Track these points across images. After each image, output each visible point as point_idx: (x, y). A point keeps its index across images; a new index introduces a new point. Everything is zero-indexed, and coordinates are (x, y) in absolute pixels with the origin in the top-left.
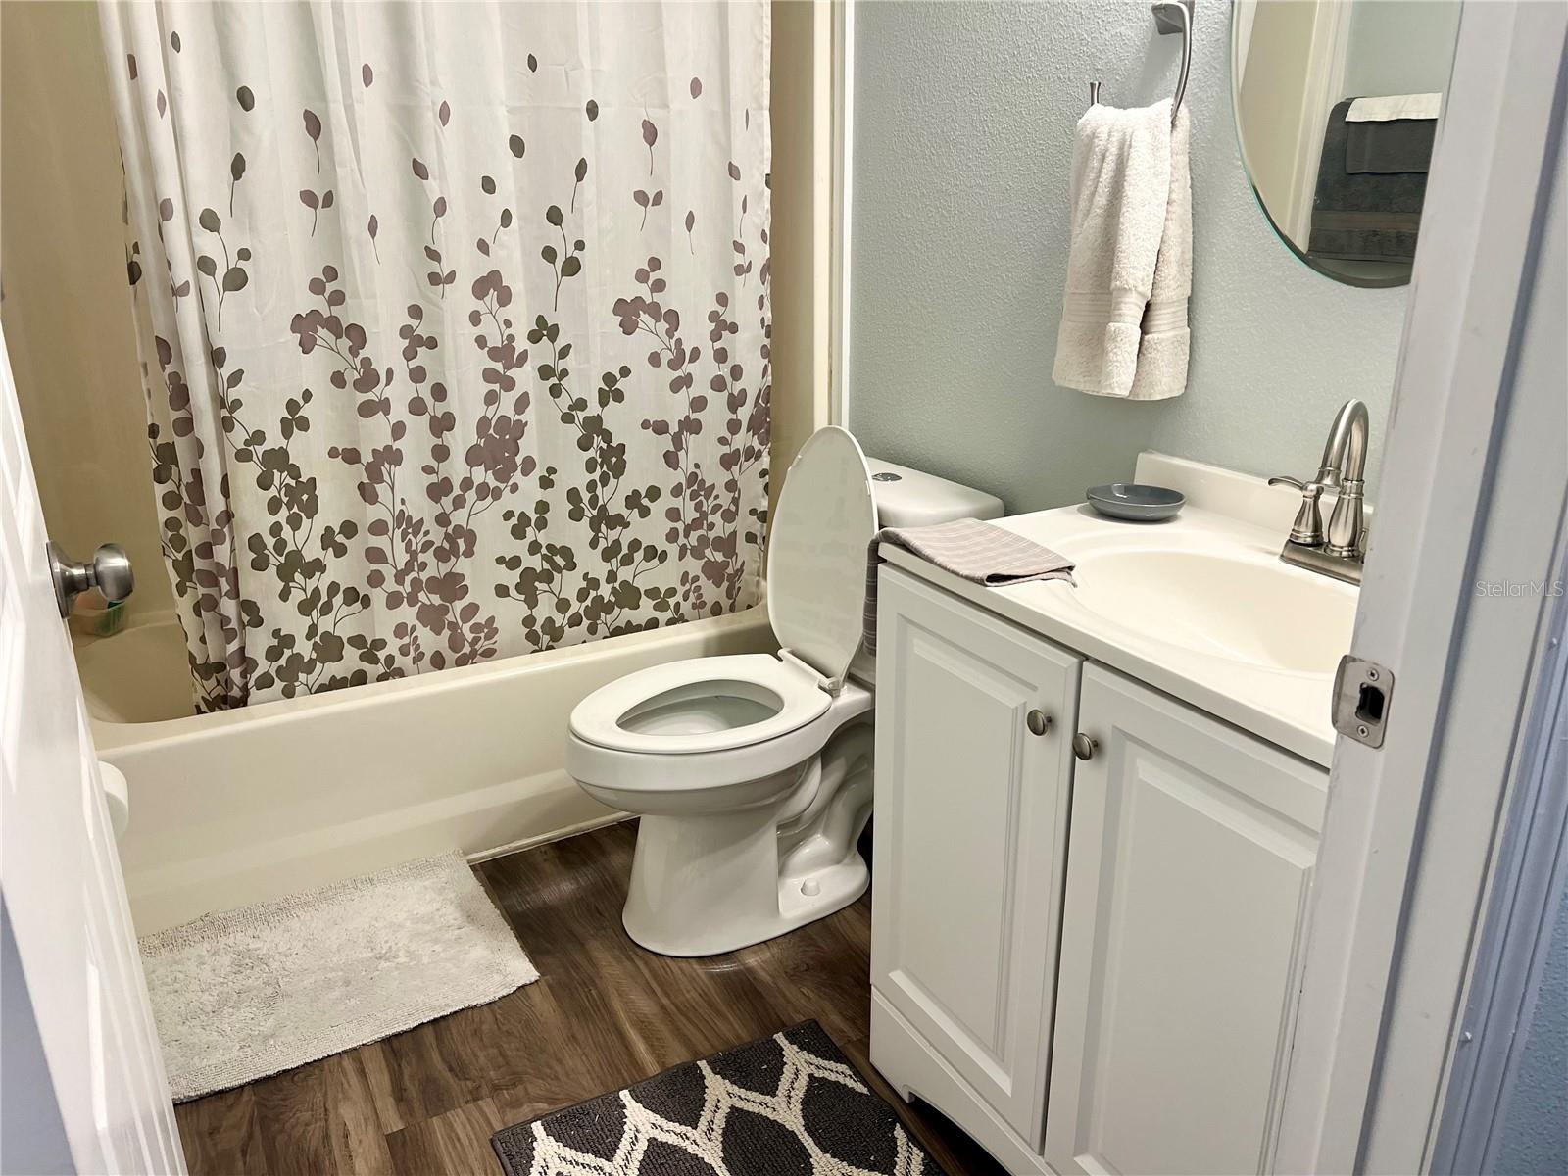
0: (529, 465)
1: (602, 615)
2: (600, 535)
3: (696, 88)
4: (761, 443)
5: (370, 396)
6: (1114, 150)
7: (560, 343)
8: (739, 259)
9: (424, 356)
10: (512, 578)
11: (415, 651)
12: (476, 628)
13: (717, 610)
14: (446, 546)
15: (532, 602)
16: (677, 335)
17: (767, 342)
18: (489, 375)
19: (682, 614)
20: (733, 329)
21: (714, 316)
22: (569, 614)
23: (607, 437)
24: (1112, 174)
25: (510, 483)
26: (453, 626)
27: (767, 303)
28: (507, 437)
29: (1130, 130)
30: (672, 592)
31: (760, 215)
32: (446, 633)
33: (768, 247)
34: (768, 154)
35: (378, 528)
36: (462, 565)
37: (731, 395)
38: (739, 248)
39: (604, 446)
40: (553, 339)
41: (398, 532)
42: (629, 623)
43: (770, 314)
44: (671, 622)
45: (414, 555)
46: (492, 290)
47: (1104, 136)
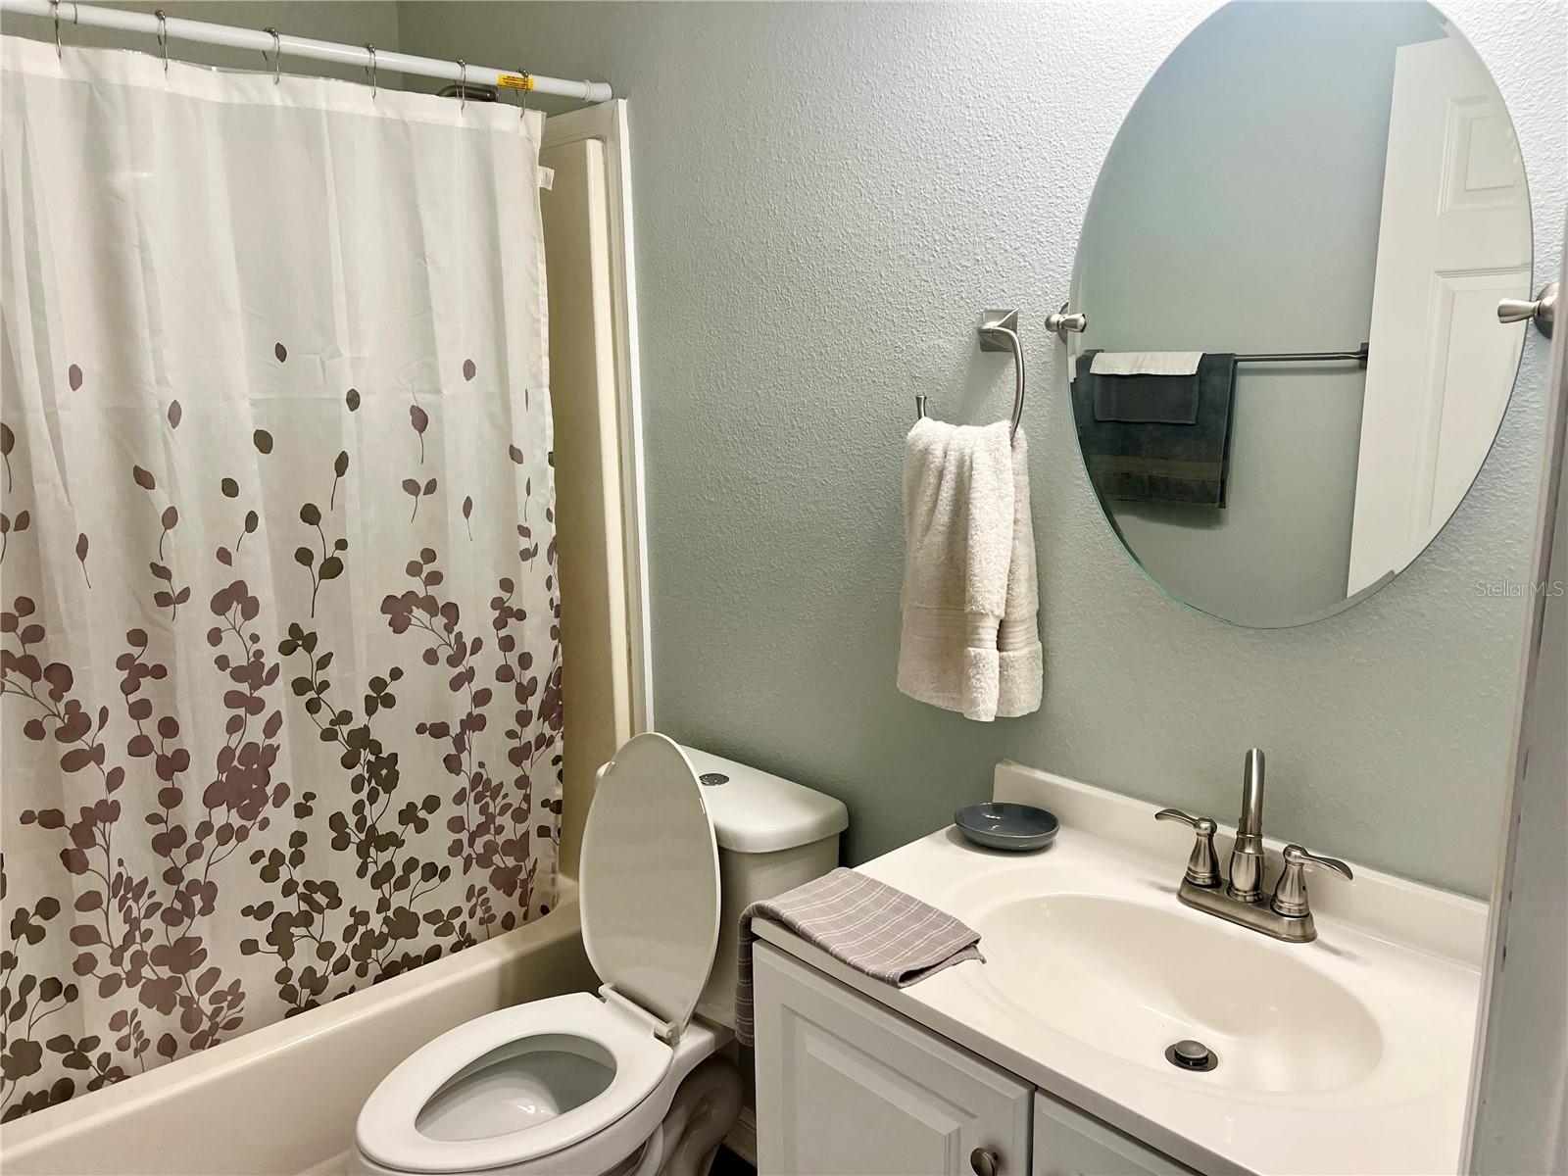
0: (282, 792)
1: (374, 951)
2: (369, 860)
3: (469, 370)
4: (553, 728)
5: (79, 745)
6: (951, 468)
7: (319, 651)
8: (525, 543)
9: (148, 687)
10: (261, 929)
11: (138, 1039)
12: (217, 998)
13: (509, 923)
14: (178, 906)
15: (286, 952)
16: (457, 629)
17: (556, 622)
18: (232, 699)
19: (469, 934)
20: (521, 615)
21: (497, 603)
22: (333, 960)
23: (376, 748)
24: (951, 492)
25: (259, 819)
26: (187, 1002)
27: (555, 582)
28: (255, 766)
29: (967, 451)
30: (456, 912)
31: (545, 494)
32: (178, 1010)
33: (553, 526)
34: (550, 432)
35: (89, 902)
36: (199, 927)
37: (519, 685)
38: (525, 532)
39: (372, 758)
40: (309, 648)
41: (115, 902)
42: (406, 955)
43: (558, 593)
44: (456, 948)
45: (133, 923)
46: (235, 603)
47: (939, 453)
